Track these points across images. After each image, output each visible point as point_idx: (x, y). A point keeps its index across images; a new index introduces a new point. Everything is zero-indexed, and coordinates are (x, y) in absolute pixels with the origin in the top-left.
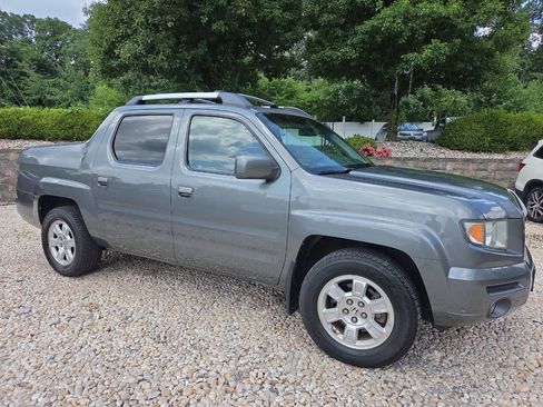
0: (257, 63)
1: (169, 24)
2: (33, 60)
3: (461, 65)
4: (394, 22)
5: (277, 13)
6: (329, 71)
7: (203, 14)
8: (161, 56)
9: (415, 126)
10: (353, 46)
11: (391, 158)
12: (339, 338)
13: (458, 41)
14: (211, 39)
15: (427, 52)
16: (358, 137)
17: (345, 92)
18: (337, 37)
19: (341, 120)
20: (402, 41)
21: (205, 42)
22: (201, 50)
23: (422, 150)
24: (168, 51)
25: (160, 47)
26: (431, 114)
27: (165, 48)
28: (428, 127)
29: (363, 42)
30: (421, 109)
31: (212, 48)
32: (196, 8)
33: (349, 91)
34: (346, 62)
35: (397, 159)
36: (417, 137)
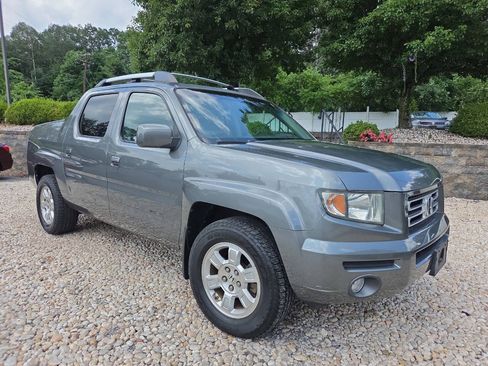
0: (275, 58)
1: (187, 26)
2: (113, 65)
3: (471, 52)
4: (395, 11)
5: (286, 11)
6: (339, 63)
7: (217, 15)
8: (180, 53)
9: (438, 115)
10: (359, 37)
11: (392, 143)
12: (218, 305)
13: (463, 27)
14: (227, 38)
15: (430, 39)
16: (360, 123)
17: (368, 84)
18: (345, 30)
19: (365, 111)
20: (405, 29)
21: (221, 40)
22: (218, 47)
23: (430, 137)
24: (187, 48)
25: (180, 46)
26: (458, 103)
27: (184, 47)
28: (451, 116)
29: (369, 33)
30: (447, 99)
31: (229, 45)
32: (211, 10)
33: (371, 83)
34: (352, 53)
35: (399, 145)
36: (438, 126)
